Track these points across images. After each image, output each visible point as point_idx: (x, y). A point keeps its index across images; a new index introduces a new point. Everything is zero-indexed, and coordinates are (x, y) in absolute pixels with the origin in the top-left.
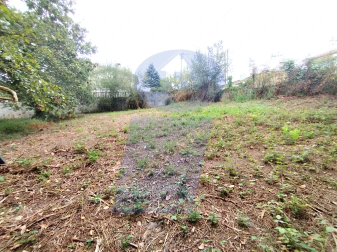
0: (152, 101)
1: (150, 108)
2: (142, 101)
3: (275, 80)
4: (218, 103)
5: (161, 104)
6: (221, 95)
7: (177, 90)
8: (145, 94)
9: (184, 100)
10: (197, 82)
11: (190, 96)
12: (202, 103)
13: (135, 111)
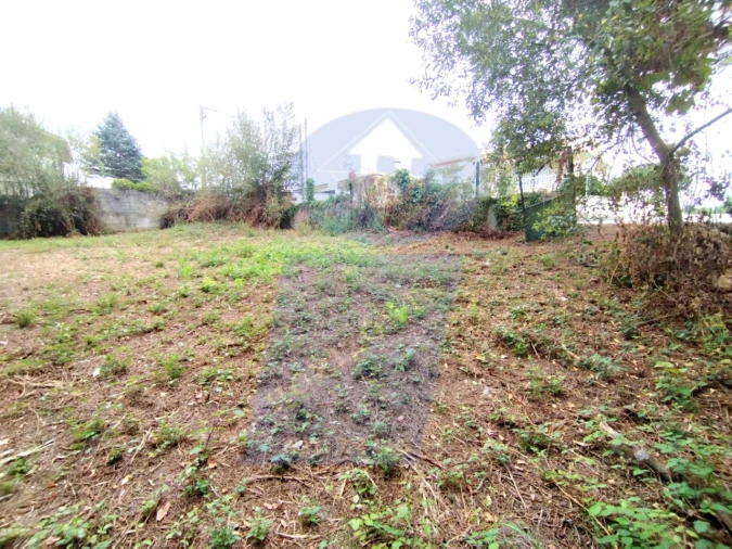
0: (118, 214)
1: (114, 233)
2: (86, 213)
3: (383, 201)
4: (288, 232)
5: (146, 223)
6: (293, 215)
7: (191, 193)
8: (94, 194)
9: (209, 220)
10: (241, 178)
11: (226, 210)
12: (252, 230)
13: (59, 241)
